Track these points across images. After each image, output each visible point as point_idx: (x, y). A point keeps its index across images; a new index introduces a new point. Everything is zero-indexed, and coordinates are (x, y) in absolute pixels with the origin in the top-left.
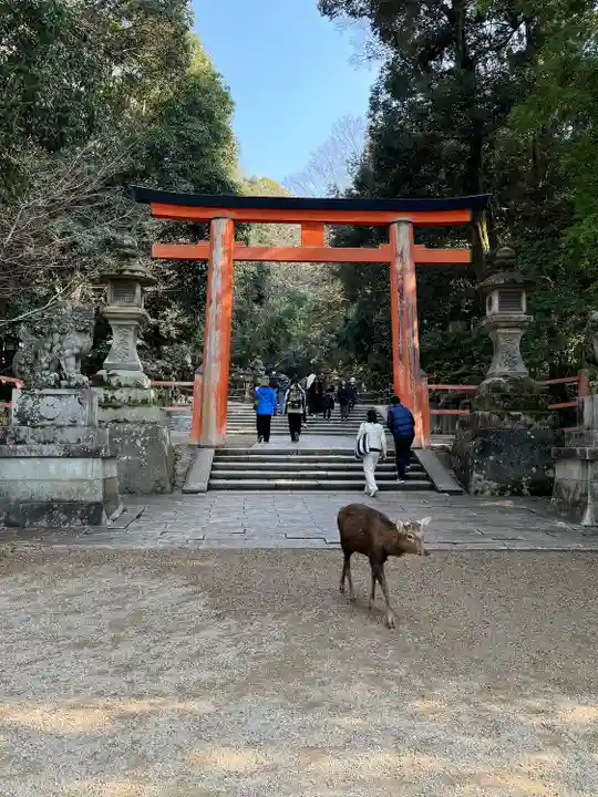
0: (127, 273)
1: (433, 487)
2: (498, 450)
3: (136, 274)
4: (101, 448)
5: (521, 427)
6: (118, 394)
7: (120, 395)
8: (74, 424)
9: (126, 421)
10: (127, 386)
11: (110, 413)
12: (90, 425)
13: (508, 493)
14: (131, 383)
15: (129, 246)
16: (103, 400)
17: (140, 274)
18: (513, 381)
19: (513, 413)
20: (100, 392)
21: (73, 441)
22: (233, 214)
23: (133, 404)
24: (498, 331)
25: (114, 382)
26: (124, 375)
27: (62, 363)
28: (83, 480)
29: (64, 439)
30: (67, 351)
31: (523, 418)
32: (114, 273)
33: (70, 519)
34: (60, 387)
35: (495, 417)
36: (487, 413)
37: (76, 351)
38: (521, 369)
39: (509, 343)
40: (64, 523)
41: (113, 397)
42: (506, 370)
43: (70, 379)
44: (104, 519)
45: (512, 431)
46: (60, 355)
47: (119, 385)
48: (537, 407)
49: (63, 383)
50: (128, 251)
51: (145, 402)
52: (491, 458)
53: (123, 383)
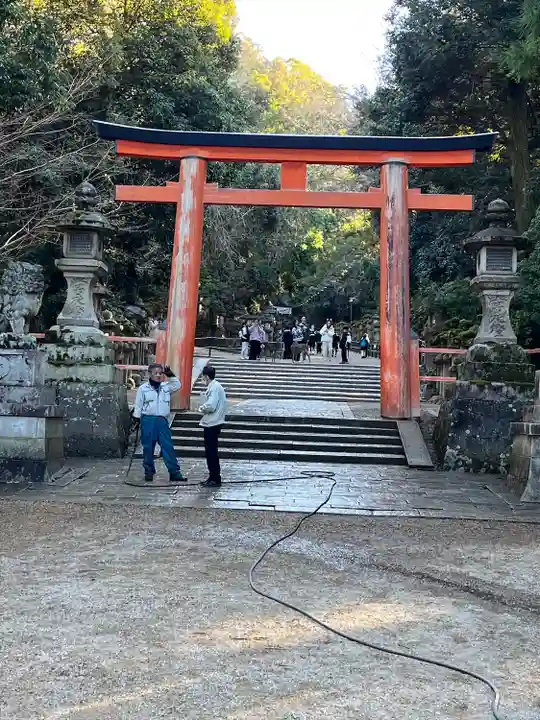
0: (84, 224)
1: (403, 462)
2: (477, 424)
3: (93, 225)
4: (46, 408)
5: (503, 399)
6: (70, 352)
7: (74, 352)
8: (20, 384)
9: (78, 381)
10: (80, 343)
11: (61, 373)
12: (37, 385)
13: (483, 470)
14: (84, 340)
15: (88, 195)
16: (55, 357)
17: (97, 225)
18: (498, 348)
19: (493, 384)
20: (52, 349)
21: (19, 400)
22: (205, 153)
23: (86, 362)
24: (485, 292)
25: (67, 338)
26: (79, 332)
27: (11, 324)
28: (27, 439)
29: (11, 398)
30: (16, 312)
31: (505, 390)
32: (71, 223)
33: (14, 474)
34: (9, 347)
35: (474, 388)
36: (466, 383)
37: (25, 312)
38: (510, 335)
39: (498, 306)
40: (9, 479)
41: (66, 355)
42: (492, 336)
43: (19, 339)
44: (46, 476)
45: (492, 403)
46: (11, 316)
47: (72, 342)
48: (521, 378)
49: (12, 343)
50: (86, 199)
51: (98, 361)
52: (468, 432)
53: (76, 340)
